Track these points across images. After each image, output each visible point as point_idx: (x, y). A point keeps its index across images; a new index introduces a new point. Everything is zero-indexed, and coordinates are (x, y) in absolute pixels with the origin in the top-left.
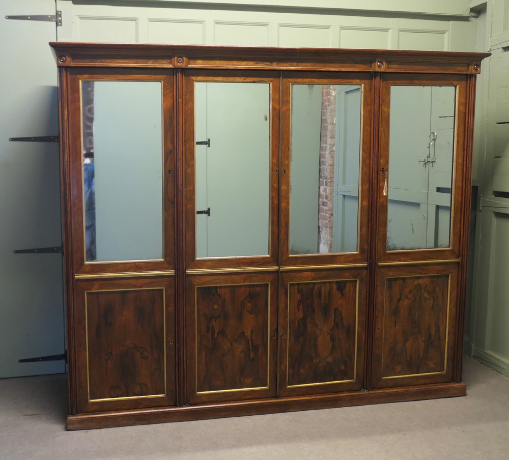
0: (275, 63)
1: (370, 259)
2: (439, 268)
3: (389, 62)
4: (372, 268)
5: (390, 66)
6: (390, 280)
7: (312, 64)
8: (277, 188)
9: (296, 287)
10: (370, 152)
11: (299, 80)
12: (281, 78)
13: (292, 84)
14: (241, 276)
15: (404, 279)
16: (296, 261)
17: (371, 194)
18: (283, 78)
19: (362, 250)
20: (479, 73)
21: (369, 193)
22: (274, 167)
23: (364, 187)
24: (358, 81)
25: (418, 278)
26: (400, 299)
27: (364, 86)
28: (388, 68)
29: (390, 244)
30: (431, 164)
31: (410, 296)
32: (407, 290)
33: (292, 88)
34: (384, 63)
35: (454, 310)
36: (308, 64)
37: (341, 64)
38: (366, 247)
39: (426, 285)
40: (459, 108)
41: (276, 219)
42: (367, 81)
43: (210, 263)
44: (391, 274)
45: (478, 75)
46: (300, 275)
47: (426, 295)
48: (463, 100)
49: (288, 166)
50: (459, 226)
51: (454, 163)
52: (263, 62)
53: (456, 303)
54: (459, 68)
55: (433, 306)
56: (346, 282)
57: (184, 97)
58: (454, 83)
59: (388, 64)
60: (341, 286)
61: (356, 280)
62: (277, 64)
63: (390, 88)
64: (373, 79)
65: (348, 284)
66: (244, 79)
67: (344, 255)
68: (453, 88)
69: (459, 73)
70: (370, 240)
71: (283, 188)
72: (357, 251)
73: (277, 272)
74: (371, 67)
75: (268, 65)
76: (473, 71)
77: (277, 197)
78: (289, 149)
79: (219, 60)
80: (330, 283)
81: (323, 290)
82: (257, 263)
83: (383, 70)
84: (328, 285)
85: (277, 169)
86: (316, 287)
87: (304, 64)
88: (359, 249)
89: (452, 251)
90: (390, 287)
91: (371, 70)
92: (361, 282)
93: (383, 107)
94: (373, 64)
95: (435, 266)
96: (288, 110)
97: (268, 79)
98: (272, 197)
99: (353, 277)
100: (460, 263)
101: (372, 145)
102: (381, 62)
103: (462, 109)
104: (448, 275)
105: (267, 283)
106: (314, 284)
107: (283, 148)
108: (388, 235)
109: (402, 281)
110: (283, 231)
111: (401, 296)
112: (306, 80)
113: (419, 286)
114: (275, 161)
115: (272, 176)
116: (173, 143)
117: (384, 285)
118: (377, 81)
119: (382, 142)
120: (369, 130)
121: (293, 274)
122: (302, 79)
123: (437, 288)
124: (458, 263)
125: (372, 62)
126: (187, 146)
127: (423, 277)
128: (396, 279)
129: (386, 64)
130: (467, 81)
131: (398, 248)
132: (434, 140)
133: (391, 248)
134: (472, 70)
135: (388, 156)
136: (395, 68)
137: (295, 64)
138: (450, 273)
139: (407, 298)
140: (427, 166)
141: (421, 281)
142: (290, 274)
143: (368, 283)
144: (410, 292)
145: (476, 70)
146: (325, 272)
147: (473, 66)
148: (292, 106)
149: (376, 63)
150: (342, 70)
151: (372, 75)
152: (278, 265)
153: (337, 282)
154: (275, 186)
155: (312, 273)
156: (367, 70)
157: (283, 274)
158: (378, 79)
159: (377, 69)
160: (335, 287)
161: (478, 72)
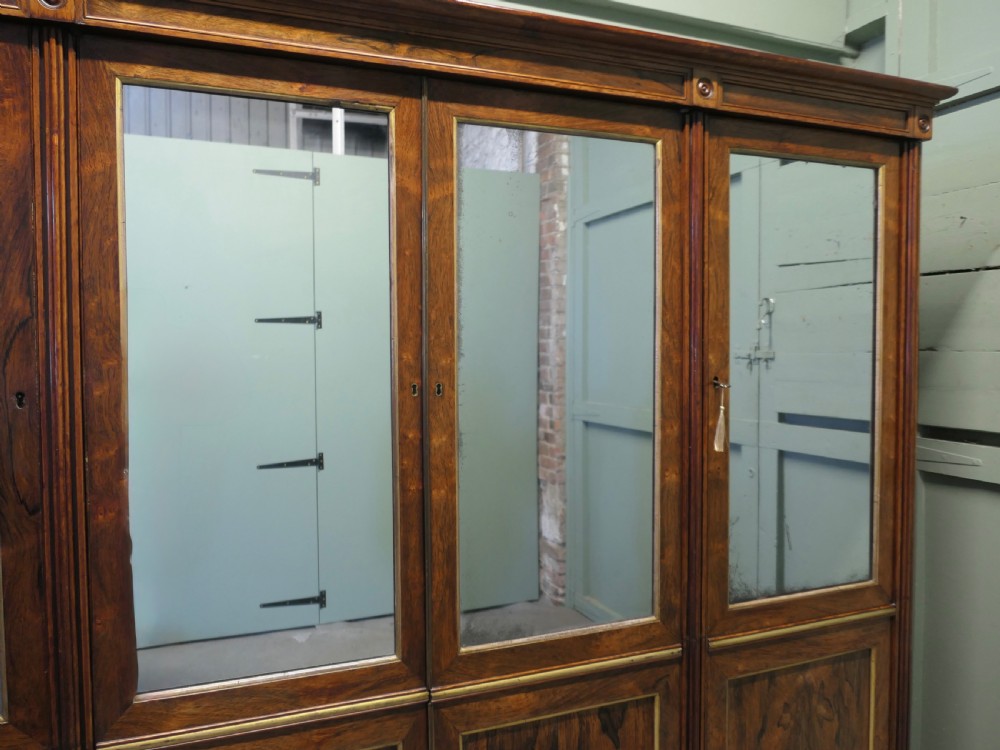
0: (404, 48)
1: (688, 633)
2: (851, 635)
3: (726, 85)
4: (693, 659)
5: (728, 94)
6: (738, 684)
7: (520, 64)
8: (417, 443)
9: (484, 743)
10: (682, 332)
11: (480, 111)
12: (425, 98)
13: (460, 123)
14: (306, 735)
15: (772, 676)
16: (481, 665)
17: (686, 452)
18: (432, 98)
19: (667, 612)
20: (929, 139)
21: (682, 447)
22: (407, 376)
23: (668, 431)
24: (647, 130)
25: (804, 668)
26: (763, 731)
27: (663, 145)
28: (725, 99)
29: (736, 586)
30: (763, 364)
31: (787, 718)
32: (778, 705)
33: (459, 135)
34: (715, 84)
35: (884, 737)
36: (506, 62)
37: (600, 75)
38: (676, 601)
39: (822, 684)
40: (886, 224)
41: (414, 541)
42: (671, 134)
43: (190, 708)
44: (742, 668)
45: (925, 145)
46: (493, 705)
47: (822, 710)
48: (894, 205)
49: (450, 373)
50: (891, 523)
51: (878, 364)
52: (363, 36)
53: (890, 721)
54: (886, 120)
55: (837, 737)
56: (624, 707)
57: (73, 130)
58: (876, 158)
59: (724, 90)
60: (611, 721)
61: (653, 699)
62: (410, 50)
63: (728, 157)
64: (687, 127)
65: (631, 711)
66: (301, 89)
67: (619, 631)
68: (870, 172)
69: (887, 132)
70: (686, 579)
71: (437, 441)
72: (653, 613)
73: (421, 707)
74: (682, 94)
75: (380, 51)
76: (918, 133)
77: (417, 472)
78: (452, 319)
79: (207, 12)
80: (580, 715)
81: (562, 739)
82: (356, 685)
83: (711, 104)
84: (576, 722)
85: (416, 382)
86: (543, 734)
87: (496, 61)
88: (657, 608)
89: (877, 588)
90: (739, 701)
91: (681, 100)
92: (665, 699)
93: (712, 211)
94: (687, 84)
95: (842, 633)
96: (449, 198)
97: (383, 97)
98: (403, 472)
99: (645, 691)
100: (897, 618)
101: (687, 314)
102: (707, 82)
103: (893, 225)
104: (870, 650)
105: (394, 744)
106: (536, 725)
107: (433, 316)
108: (732, 560)
109: (767, 681)
110: (438, 577)
111: (765, 719)
112: (502, 113)
113: (807, 688)
114: (408, 357)
115: (402, 404)
116: (29, 292)
117: (724, 701)
118: (695, 134)
119: (712, 306)
120: (678, 271)
121: (473, 706)
122: (490, 109)
123: (847, 687)
124: (892, 618)
125: (684, 78)
126: (92, 305)
127: (816, 665)
128: (753, 679)
129: (721, 89)
130: (901, 155)
131: (754, 593)
132: (770, 314)
133: (740, 595)
134: (913, 128)
135: (728, 343)
136: (741, 102)
137: (466, 56)
138: (875, 645)
139: (779, 725)
140: (755, 367)
141: (810, 675)
142: (464, 706)
143: (684, 702)
144: (787, 706)
145: (922, 128)
146: (567, 688)
147: (916, 119)
148: (460, 190)
149: (695, 81)
150: (606, 91)
151: (684, 116)
152: (426, 682)
153: (602, 710)
154: (411, 436)
155: (531, 695)
156: (671, 99)
157: (443, 710)
158: (698, 128)
159: (698, 100)
160: (595, 725)
161: (927, 135)
